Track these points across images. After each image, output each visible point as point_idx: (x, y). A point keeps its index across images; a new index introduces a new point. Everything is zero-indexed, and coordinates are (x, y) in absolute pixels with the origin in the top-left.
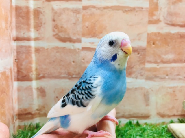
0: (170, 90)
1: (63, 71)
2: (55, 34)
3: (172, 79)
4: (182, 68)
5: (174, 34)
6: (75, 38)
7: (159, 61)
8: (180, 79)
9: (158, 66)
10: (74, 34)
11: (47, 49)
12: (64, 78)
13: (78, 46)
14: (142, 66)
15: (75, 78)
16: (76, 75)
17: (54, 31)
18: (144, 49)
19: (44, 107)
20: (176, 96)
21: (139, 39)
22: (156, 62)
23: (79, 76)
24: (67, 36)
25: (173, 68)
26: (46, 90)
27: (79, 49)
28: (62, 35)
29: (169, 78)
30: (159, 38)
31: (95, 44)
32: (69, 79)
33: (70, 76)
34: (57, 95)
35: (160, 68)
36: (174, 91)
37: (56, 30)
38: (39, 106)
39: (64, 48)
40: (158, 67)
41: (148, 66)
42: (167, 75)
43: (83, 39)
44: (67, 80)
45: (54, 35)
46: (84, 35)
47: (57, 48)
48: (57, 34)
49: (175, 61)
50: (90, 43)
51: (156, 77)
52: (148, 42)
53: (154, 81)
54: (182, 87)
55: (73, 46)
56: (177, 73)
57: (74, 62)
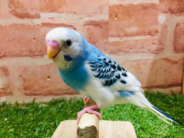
0: (135, 64)
1: (24, 49)
2: (11, 10)
3: (136, 53)
4: (146, 40)
5: (136, 6)
6: (33, 14)
7: (122, 34)
8: (144, 52)
9: (121, 39)
10: (32, 9)
11: (5, 27)
12: (26, 56)
13: (37, 22)
14: (105, 41)
15: (38, 55)
16: (39, 52)
17: (10, 7)
18: (107, 23)
19: (9, 86)
20: (140, 68)
21: (101, 13)
22: (119, 36)
23: (41, 54)
24: (24, 12)
25: (136, 41)
26: (9, 69)
27: (38, 25)
28: (19, 11)
29: (133, 51)
30: (121, 11)
31: (54, 19)
32: (32, 57)
33: (32, 54)
34: (21, 74)
35: (124, 41)
36: (138, 64)
37: (12, 6)
38: (4, 85)
39: (23, 25)
40: (122, 41)
41: (111, 40)
42: (131, 49)
43: (42, 15)
44: (30, 58)
45: (11, 12)
46: (42, 10)
47: (15, 25)
48: (14, 11)
49: (138, 34)
50: (49, 18)
51: (120, 50)
52: (110, 15)
53: (118, 55)
54: (146, 60)
55: (32, 22)
56: (140, 46)
57: (34, 39)
